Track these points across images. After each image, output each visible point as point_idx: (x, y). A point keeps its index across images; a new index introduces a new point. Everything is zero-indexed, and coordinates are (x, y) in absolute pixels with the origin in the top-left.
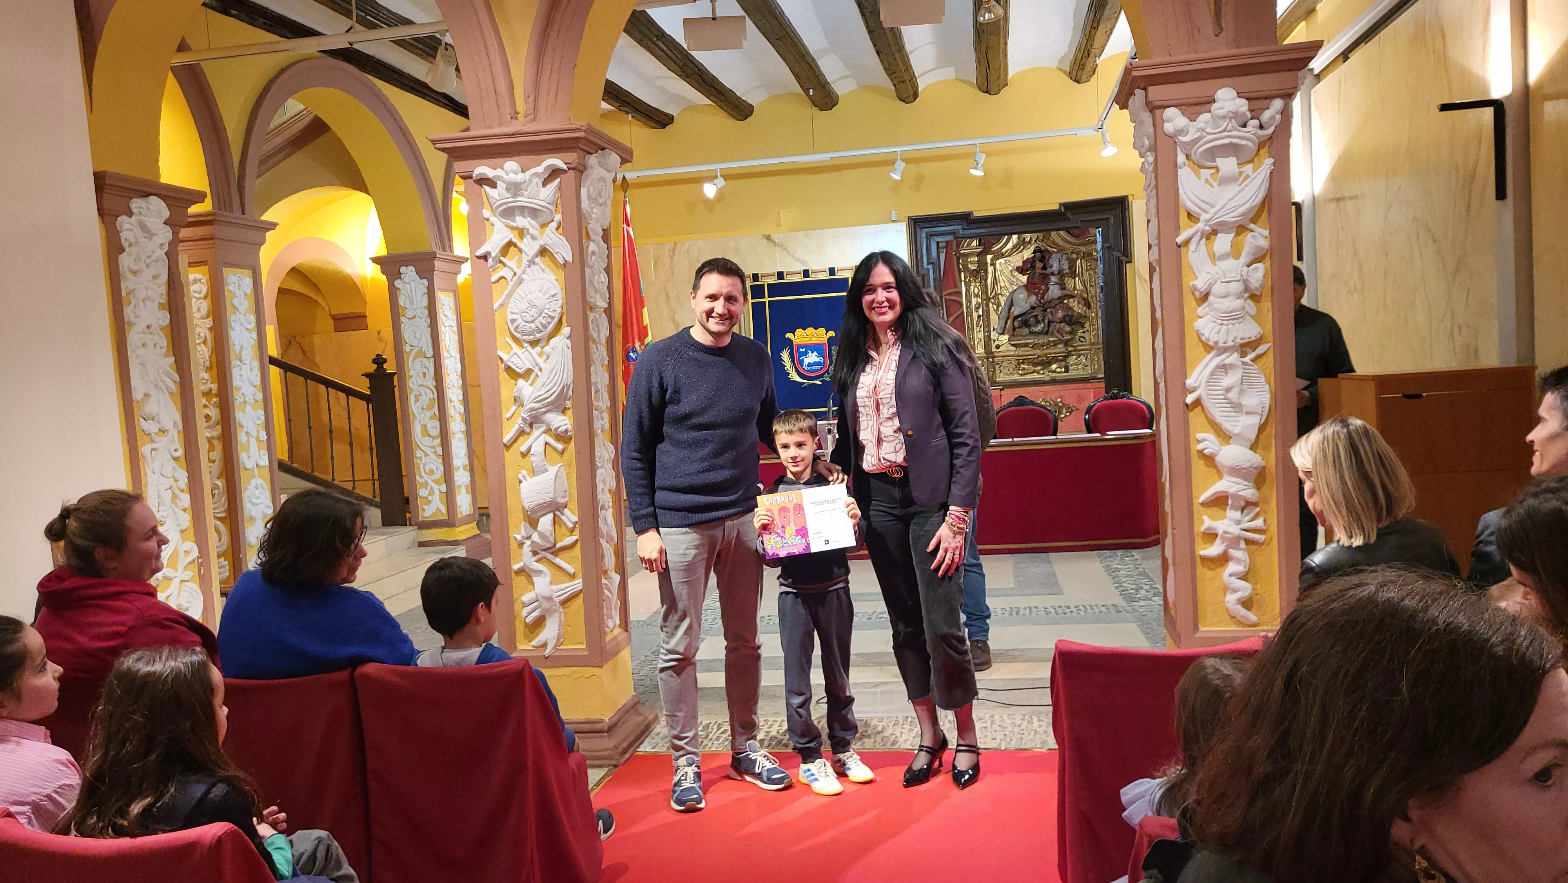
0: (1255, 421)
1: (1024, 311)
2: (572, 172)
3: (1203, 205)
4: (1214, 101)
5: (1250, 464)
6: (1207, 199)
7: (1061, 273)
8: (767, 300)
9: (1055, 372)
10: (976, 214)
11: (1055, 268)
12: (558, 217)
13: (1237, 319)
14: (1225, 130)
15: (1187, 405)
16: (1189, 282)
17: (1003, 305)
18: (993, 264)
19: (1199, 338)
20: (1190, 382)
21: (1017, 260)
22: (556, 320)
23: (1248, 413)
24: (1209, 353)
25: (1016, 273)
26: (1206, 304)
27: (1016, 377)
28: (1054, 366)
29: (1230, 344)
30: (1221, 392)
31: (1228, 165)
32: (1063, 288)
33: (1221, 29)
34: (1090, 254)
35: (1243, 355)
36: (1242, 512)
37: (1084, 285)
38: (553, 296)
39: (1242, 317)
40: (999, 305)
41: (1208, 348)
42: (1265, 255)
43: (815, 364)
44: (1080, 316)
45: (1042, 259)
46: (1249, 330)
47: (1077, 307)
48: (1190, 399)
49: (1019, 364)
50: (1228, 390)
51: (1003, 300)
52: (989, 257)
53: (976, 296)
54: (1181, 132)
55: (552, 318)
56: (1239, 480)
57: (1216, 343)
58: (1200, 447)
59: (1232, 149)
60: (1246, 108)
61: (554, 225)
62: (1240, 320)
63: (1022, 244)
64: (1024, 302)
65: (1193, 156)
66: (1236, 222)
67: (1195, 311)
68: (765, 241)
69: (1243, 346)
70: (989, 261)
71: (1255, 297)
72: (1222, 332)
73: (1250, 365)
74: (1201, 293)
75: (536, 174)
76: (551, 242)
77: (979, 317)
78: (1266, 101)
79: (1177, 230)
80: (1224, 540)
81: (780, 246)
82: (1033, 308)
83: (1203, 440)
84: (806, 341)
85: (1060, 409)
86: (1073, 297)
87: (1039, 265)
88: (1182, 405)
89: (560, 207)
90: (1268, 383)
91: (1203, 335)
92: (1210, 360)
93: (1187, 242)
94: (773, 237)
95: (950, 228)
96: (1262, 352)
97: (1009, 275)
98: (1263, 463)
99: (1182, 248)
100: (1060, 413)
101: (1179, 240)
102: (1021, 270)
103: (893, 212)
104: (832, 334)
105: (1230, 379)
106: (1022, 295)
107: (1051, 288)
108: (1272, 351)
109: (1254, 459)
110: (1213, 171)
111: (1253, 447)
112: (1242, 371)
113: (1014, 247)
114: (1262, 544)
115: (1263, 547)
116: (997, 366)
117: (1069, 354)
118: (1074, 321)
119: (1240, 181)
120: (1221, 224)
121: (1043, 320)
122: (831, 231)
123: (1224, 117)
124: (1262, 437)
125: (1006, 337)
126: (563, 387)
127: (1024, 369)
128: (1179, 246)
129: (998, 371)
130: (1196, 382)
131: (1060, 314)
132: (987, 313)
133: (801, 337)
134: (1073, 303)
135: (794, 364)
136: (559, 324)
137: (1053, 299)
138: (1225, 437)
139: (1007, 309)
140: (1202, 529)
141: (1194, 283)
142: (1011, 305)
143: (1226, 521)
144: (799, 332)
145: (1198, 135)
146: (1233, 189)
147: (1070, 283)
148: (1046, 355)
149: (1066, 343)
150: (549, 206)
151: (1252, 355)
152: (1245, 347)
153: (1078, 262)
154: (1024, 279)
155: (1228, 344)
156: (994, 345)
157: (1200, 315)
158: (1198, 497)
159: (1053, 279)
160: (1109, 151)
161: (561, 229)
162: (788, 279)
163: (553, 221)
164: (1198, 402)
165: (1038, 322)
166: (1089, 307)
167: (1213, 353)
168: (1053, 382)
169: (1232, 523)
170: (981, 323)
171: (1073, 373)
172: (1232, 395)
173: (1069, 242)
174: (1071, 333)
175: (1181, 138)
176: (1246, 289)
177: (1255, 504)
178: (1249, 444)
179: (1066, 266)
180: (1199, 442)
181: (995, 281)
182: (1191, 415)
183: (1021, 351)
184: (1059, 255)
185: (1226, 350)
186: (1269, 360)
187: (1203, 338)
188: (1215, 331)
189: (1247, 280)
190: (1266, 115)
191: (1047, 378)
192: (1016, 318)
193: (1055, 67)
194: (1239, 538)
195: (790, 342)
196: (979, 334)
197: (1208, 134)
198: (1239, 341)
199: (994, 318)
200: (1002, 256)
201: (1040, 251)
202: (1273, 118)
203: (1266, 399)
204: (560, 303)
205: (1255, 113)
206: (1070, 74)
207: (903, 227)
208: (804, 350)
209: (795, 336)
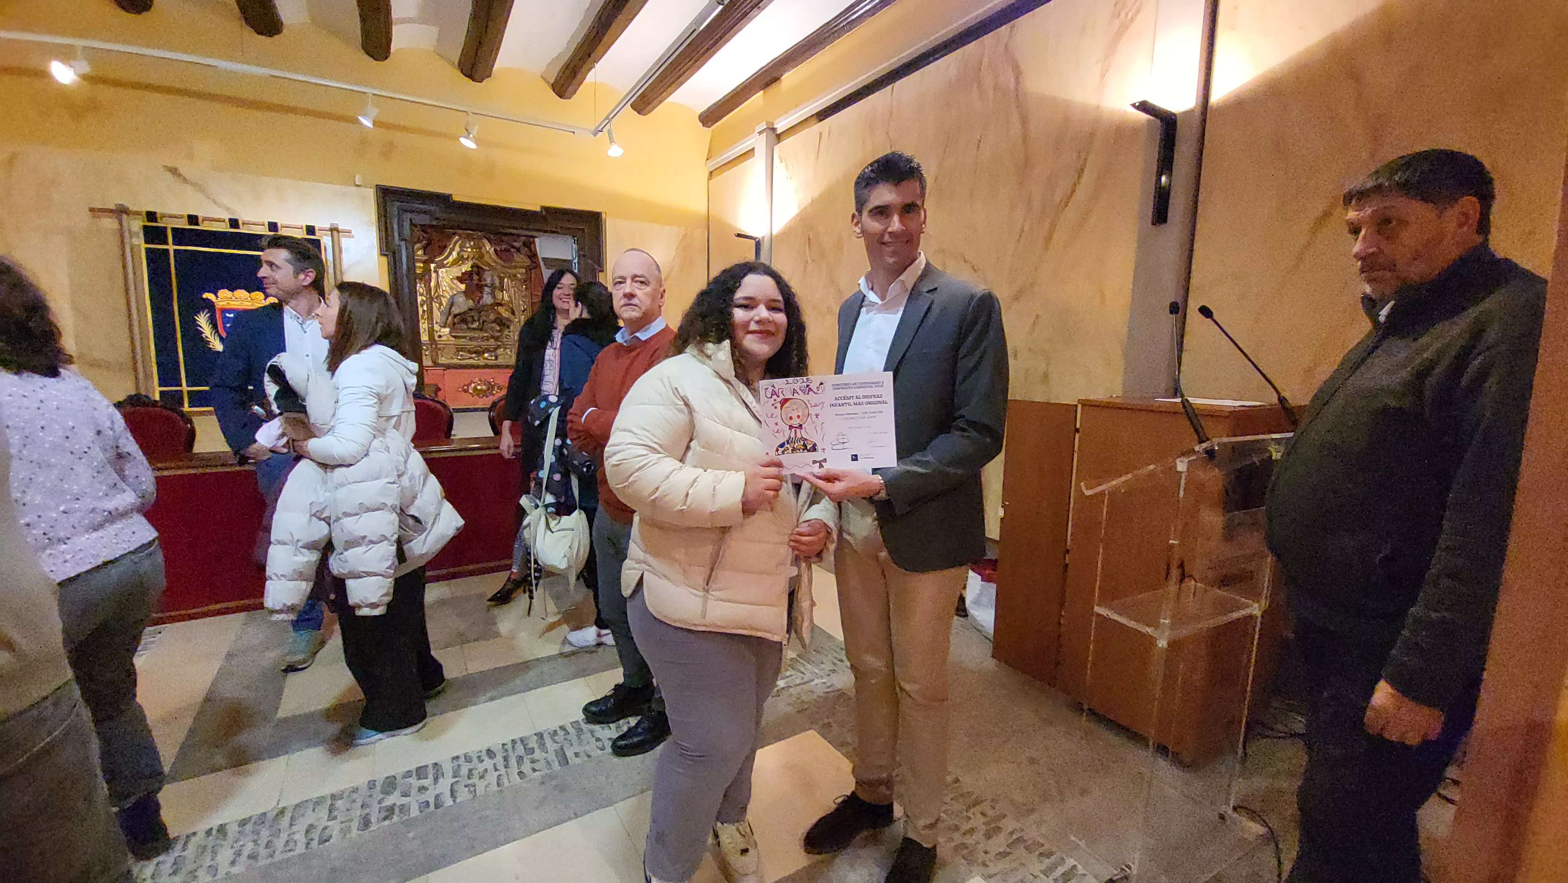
1: (463, 311)
7: (492, 286)
8: (171, 247)
9: (487, 359)
11: (489, 281)
17: (444, 304)
18: (436, 272)
21: (458, 271)
25: (456, 281)
27: (455, 361)
28: (486, 355)
32: (494, 297)
34: (515, 275)
37: (510, 297)
40: (441, 304)
44: (508, 319)
45: (478, 274)
47: (505, 314)
49: (458, 351)
51: (444, 301)
52: (432, 266)
53: (421, 295)
63: (461, 259)
64: (463, 304)
68: (169, 175)
70: (432, 269)
77: (424, 311)
81: (194, 185)
82: (470, 310)
84: (234, 304)
85: (493, 387)
86: (501, 305)
87: (475, 277)
94: (182, 171)
95: (428, 207)
97: (450, 282)
100: (493, 389)
102: (461, 280)
103: (358, 176)
104: (273, 300)
106: (461, 299)
107: (485, 296)
113: (454, 260)
116: (439, 352)
117: (498, 347)
118: (503, 323)
121: (479, 320)
125: (447, 330)
127: (462, 355)
129: (440, 356)
131: (492, 317)
132: (430, 310)
133: (225, 298)
134: (501, 310)
135: (217, 331)
137: (487, 305)
139: (448, 307)
142: (452, 305)
144: (224, 293)
147: (499, 295)
148: (480, 346)
149: (497, 339)
153: (506, 280)
154: (463, 287)
156: (436, 335)
159: (486, 288)
160: (615, 151)
162: (204, 226)
165: (474, 321)
166: (513, 313)
168: (486, 366)
170: (426, 317)
171: (500, 361)
173: (500, 264)
174: (499, 331)
179: (497, 282)
181: (438, 285)
183: (462, 341)
184: (490, 272)
191: (482, 364)
192: (455, 316)
193: (540, 72)
195: (210, 306)
196: (424, 326)
199: (437, 315)
200: (444, 266)
201: (478, 267)
206: (554, 87)
207: (371, 194)
208: (232, 315)
209: (217, 297)
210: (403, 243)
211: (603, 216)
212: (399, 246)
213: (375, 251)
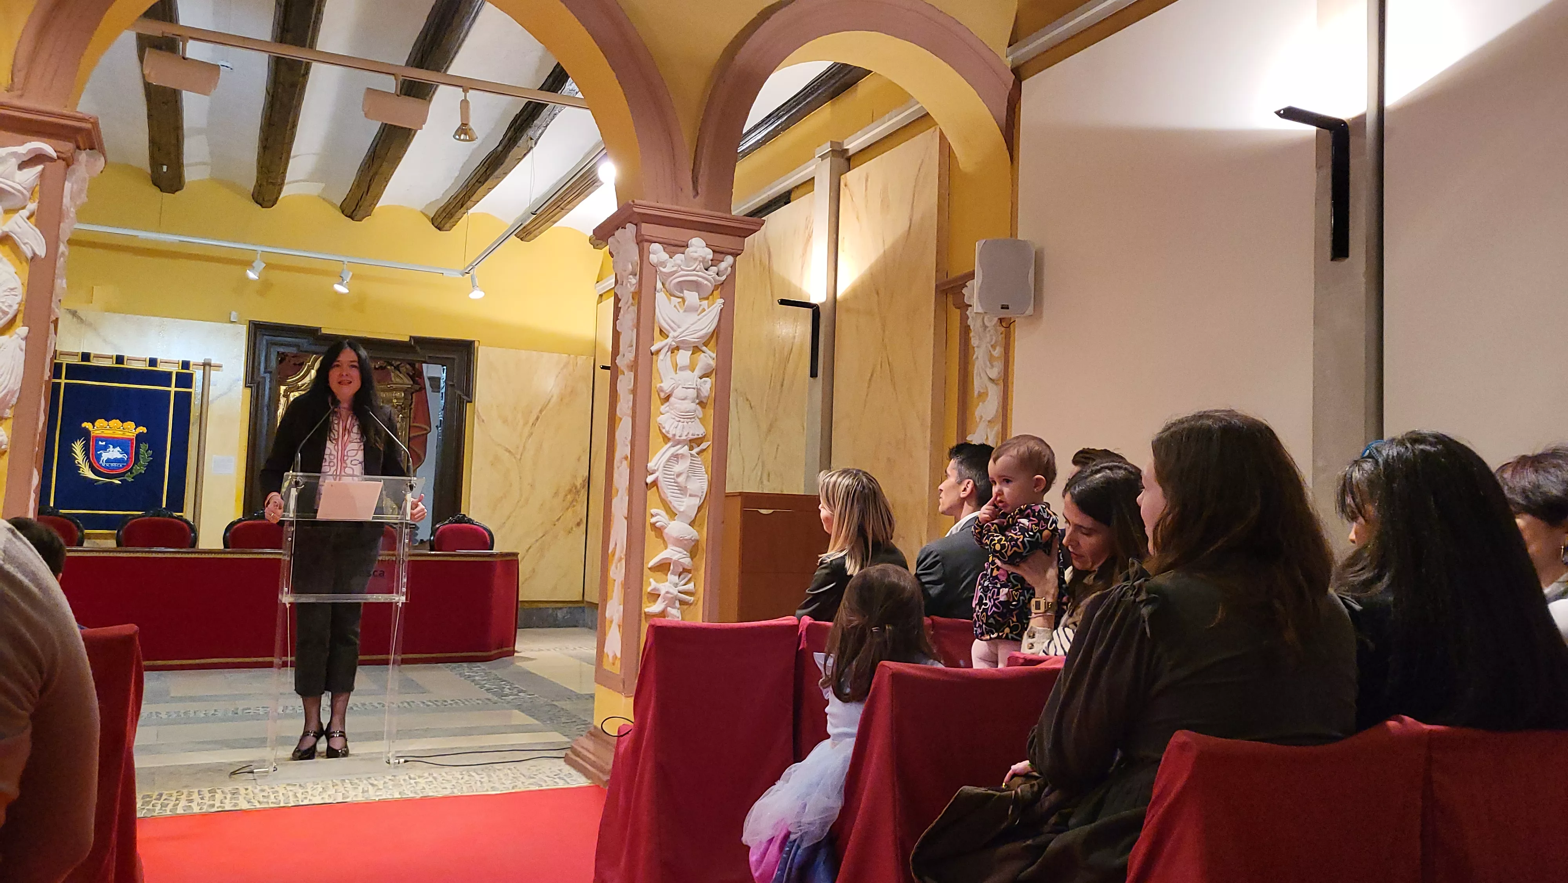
0: (697, 502)
2: (61, 161)
3: (672, 325)
4: (687, 246)
5: (690, 537)
6: (676, 321)
8: (64, 381)
10: (324, 331)
12: (32, 206)
13: (690, 418)
14: (694, 270)
15: (647, 484)
16: (656, 384)
19: (660, 430)
20: (651, 465)
22: (10, 316)
23: (690, 495)
24: (666, 443)
26: (667, 404)
29: (684, 438)
30: (672, 477)
31: (692, 297)
33: (697, 193)
35: (691, 449)
36: (679, 576)
38: (12, 289)
39: (694, 418)
41: (666, 439)
42: (712, 372)
43: (116, 460)
46: (698, 430)
48: (650, 479)
50: (679, 475)
54: (663, 264)
55: (5, 313)
56: (681, 550)
57: (674, 435)
58: (653, 520)
59: (695, 286)
60: (711, 257)
61: (25, 213)
62: (693, 420)
65: (667, 286)
66: (694, 342)
67: (659, 408)
68: (69, 317)
69: (691, 441)
71: (702, 404)
72: (679, 427)
73: (695, 457)
74: (666, 393)
75: (14, 154)
76: (19, 230)
78: (722, 255)
79: (652, 340)
80: (665, 599)
81: (89, 325)
83: (657, 514)
84: (108, 433)
88: (644, 485)
89: (37, 195)
90: (707, 473)
91: (664, 428)
92: (667, 450)
93: (658, 352)
94: (81, 313)
95: (297, 340)
96: (704, 448)
98: (698, 538)
99: (654, 356)
101: (653, 349)
103: (234, 313)
104: (143, 429)
105: (681, 467)
108: (711, 447)
109: (691, 533)
110: (680, 300)
111: (692, 524)
112: (690, 461)
114: (691, 604)
115: (692, 607)
119: (699, 311)
120: (683, 342)
122: (156, 320)
123: (696, 259)
124: (699, 514)
126: (8, 392)
128: (652, 354)
130: (655, 466)
133: (101, 428)
135: (88, 458)
136: (12, 323)
138: (672, 514)
140: (649, 590)
141: (662, 385)
143: (667, 584)
144: (100, 422)
145: (675, 269)
146: (694, 317)
150: (25, 192)
151: (697, 450)
152: (694, 442)
155: (682, 438)
157: (663, 412)
158: (648, 563)
160: (477, 294)
161: (33, 219)
162: (94, 363)
163: (24, 208)
164: (655, 483)
167: (670, 444)
169: (671, 585)
172: (681, 479)
175: (661, 269)
176: (698, 397)
177: (689, 571)
178: (689, 521)
180: (652, 516)
182: (649, 492)
185: (678, 443)
186: (709, 455)
187: (664, 431)
188: (673, 426)
189: (700, 389)
190: (723, 265)
193: (419, 210)
194: (676, 598)
195: (86, 434)
197: (682, 270)
198: (690, 437)
202: (726, 269)
203: (705, 487)
204: (18, 299)
205: (715, 262)
206: (433, 221)
207: (243, 330)
208: (104, 443)
209: (94, 426)
210: (268, 376)
211: (476, 344)
212: (264, 378)
213: (241, 383)
